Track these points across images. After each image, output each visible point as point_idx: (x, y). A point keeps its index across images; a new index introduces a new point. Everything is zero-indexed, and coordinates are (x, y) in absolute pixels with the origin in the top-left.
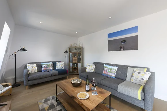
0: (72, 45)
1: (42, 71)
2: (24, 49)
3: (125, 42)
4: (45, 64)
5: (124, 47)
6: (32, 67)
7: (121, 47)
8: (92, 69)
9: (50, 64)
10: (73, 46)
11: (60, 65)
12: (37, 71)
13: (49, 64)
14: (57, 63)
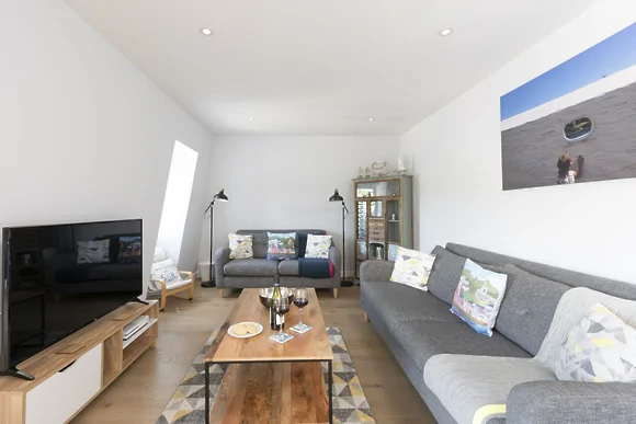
0: (367, 170)
1: (265, 258)
2: (222, 195)
3: (587, 127)
4: (276, 237)
5: (581, 160)
6: (240, 242)
7: (568, 161)
8: (415, 274)
9: (288, 239)
10: (370, 174)
11: (316, 244)
12: (250, 254)
13: (286, 236)
14: (309, 235)
